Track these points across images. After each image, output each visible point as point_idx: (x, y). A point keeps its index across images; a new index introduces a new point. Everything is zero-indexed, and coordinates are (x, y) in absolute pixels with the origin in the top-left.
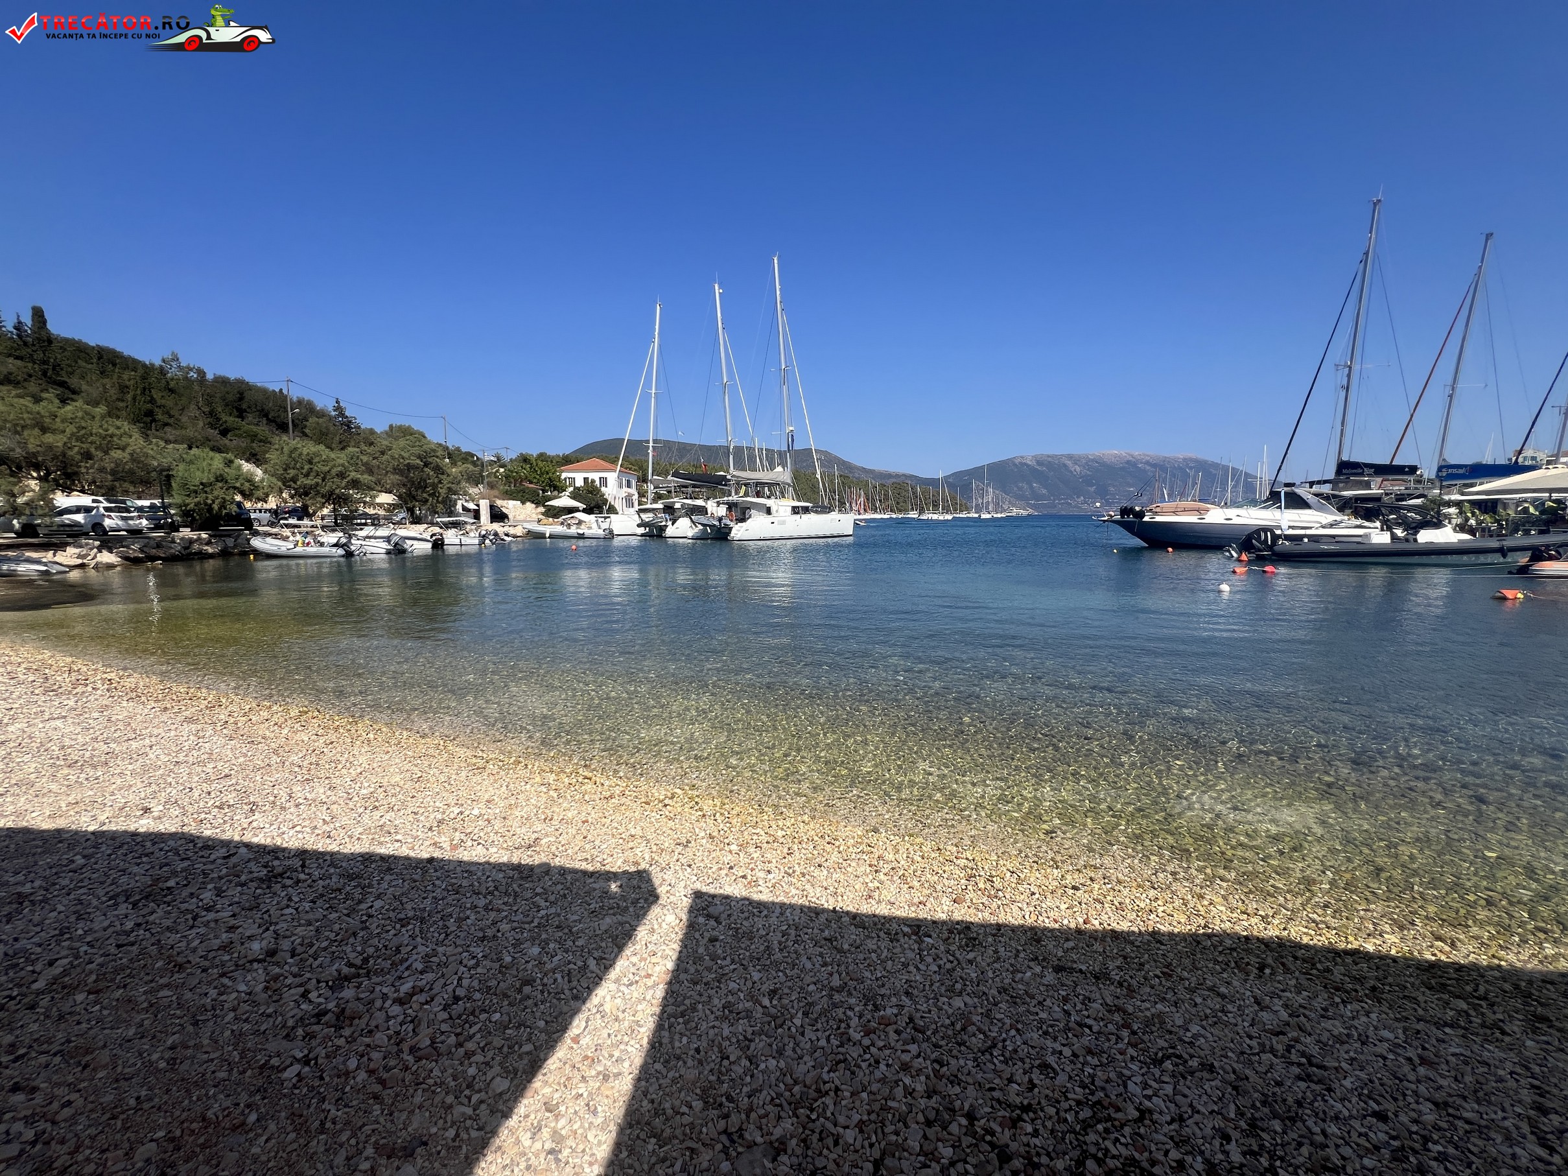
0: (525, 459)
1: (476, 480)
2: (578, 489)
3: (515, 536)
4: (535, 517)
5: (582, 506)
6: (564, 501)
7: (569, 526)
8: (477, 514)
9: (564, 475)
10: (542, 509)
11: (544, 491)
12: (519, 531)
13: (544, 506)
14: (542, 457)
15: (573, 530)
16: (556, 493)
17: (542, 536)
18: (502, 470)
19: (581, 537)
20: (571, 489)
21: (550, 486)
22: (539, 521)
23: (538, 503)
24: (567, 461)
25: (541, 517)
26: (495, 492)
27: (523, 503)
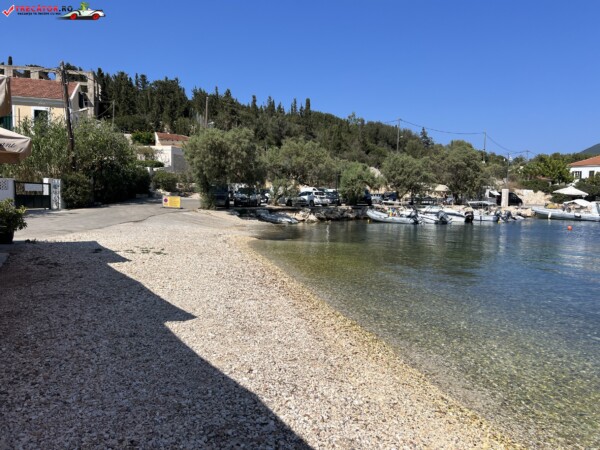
0: (541, 159)
1: (502, 175)
2: (584, 180)
3: (525, 217)
4: (543, 202)
5: (584, 194)
6: (570, 190)
7: (570, 210)
8: (499, 200)
9: (572, 170)
10: (550, 196)
11: (553, 182)
12: (529, 212)
13: (552, 194)
14: (556, 156)
15: (573, 214)
16: (563, 184)
17: (545, 217)
18: (522, 167)
19: (578, 219)
20: (577, 181)
21: (559, 178)
22: (546, 205)
23: (547, 192)
24: (576, 158)
25: (549, 202)
26: (515, 183)
27: (535, 191)
